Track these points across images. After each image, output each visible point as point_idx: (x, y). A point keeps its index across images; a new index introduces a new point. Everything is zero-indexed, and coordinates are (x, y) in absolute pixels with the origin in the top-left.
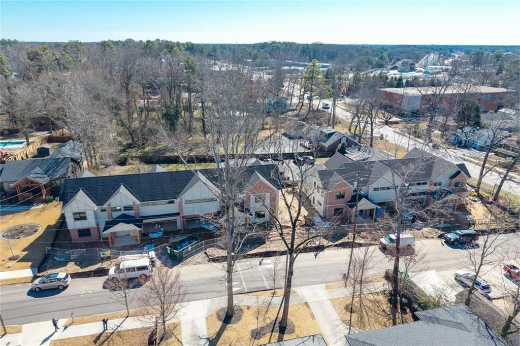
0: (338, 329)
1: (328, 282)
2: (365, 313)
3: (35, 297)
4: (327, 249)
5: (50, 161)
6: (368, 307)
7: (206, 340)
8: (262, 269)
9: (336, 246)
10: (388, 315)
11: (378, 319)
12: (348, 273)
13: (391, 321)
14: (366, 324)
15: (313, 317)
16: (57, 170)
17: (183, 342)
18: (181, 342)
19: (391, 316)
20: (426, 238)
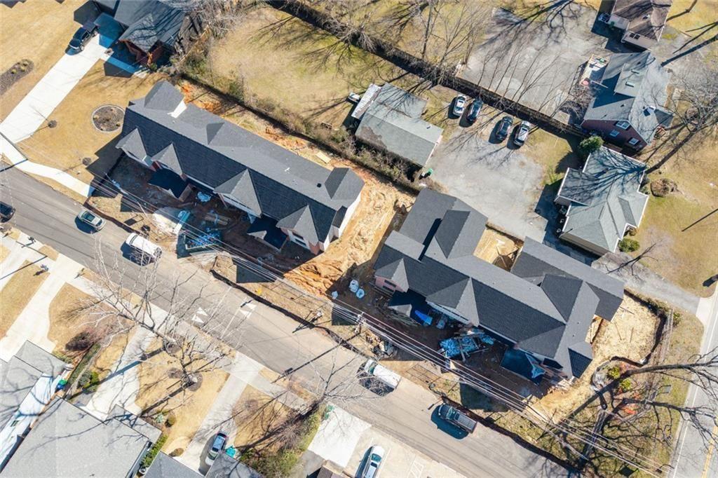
0: (223, 412)
1: (268, 367)
2: (254, 416)
3: (78, 227)
4: (317, 329)
5: (163, 9)
6: (263, 414)
7: (141, 351)
8: (239, 312)
9: (328, 331)
10: (268, 431)
11: (255, 427)
12: (295, 371)
13: (262, 437)
14: (245, 425)
15: (219, 390)
16: (167, 28)
17: (129, 342)
18: (127, 342)
19: (268, 433)
20: (429, 387)
